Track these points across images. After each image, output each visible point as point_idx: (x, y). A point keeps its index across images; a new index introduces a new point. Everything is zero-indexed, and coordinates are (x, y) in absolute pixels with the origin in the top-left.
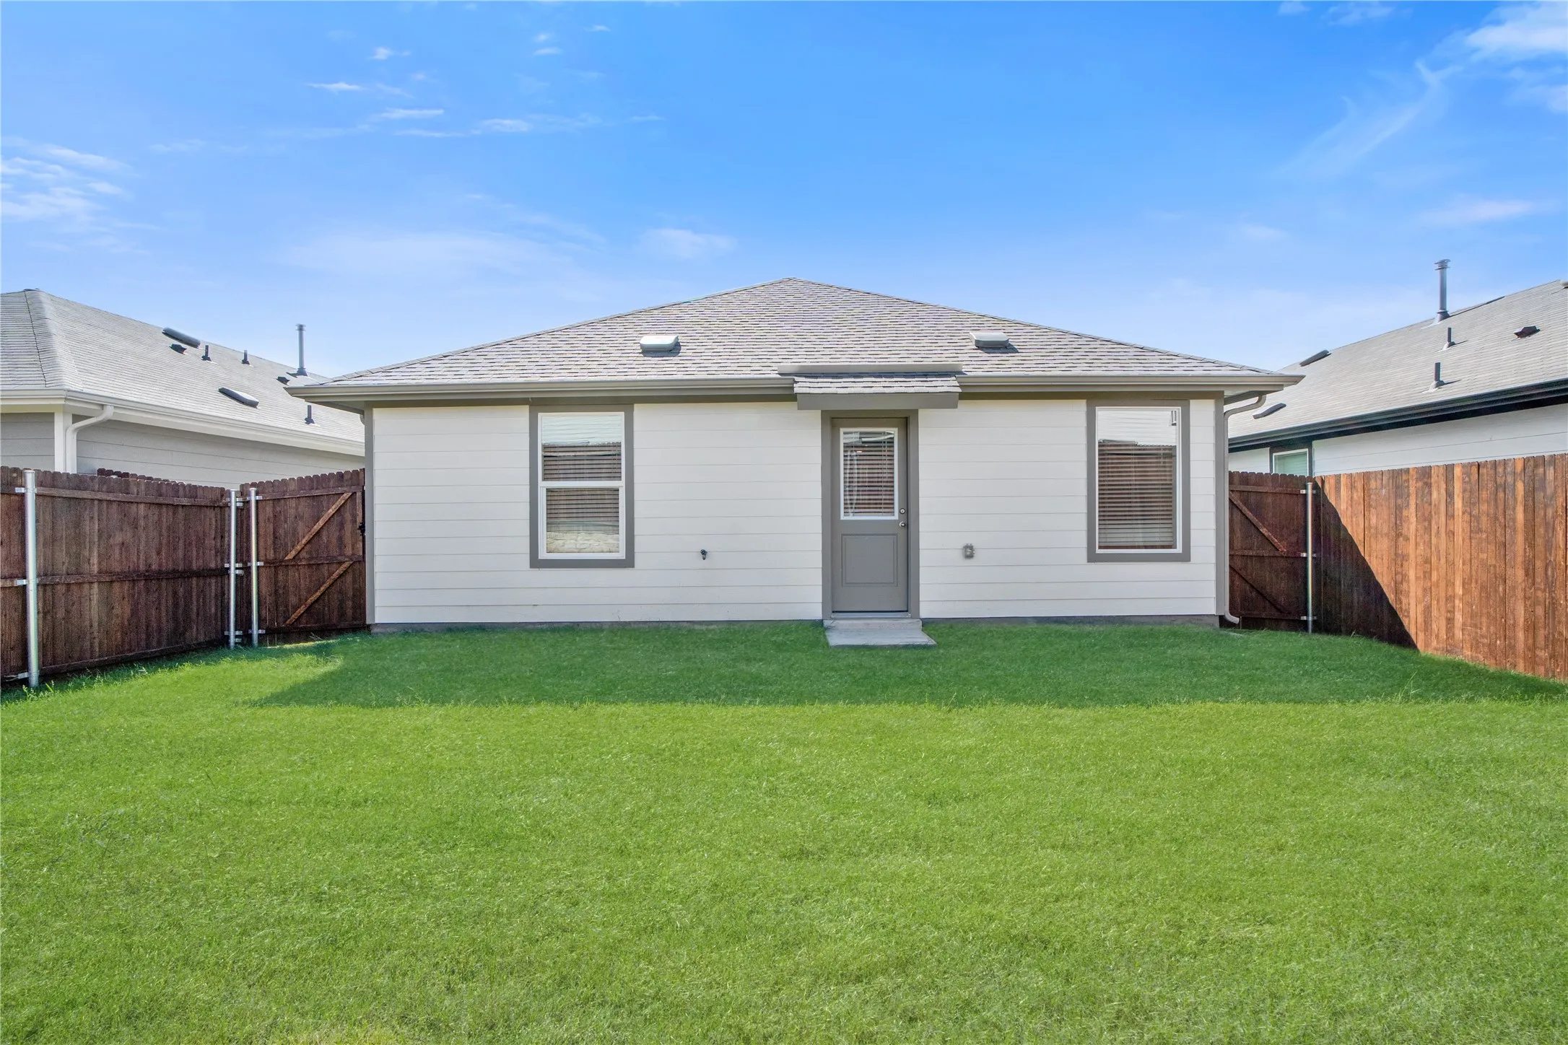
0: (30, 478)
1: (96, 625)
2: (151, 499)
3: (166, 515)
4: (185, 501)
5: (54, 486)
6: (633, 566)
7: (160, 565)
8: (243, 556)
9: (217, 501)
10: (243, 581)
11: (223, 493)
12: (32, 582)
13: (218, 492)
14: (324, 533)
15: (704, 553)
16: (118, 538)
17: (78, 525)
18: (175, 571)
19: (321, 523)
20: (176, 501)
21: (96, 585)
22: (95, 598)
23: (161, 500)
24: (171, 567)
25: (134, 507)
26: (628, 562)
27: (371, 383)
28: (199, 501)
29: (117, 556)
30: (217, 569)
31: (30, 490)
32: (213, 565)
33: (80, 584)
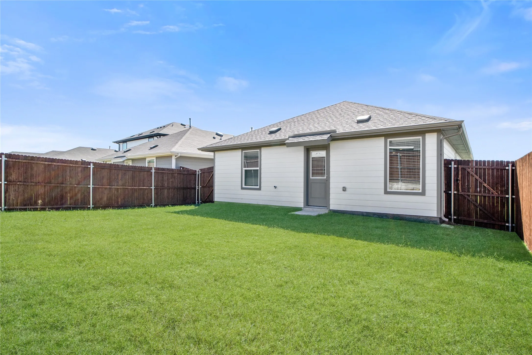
0: (153, 169)
1: (166, 197)
2: (178, 173)
3: (182, 176)
4: (186, 173)
5: (158, 170)
6: (261, 190)
7: (180, 186)
8: (198, 185)
9: (194, 173)
10: (198, 190)
11: (196, 171)
12: (153, 188)
13: (194, 171)
14: (211, 180)
15: (275, 187)
16: (171, 180)
17: (163, 177)
18: (184, 187)
19: (210, 178)
20: (184, 173)
21: (166, 189)
22: (166, 192)
23: (180, 173)
24: (183, 186)
25: (175, 174)
26: (260, 189)
27: (214, 146)
28: (189, 173)
29: (171, 184)
30: (194, 187)
31: (153, 171)
32: (193, 187)
33: (163, 189)
